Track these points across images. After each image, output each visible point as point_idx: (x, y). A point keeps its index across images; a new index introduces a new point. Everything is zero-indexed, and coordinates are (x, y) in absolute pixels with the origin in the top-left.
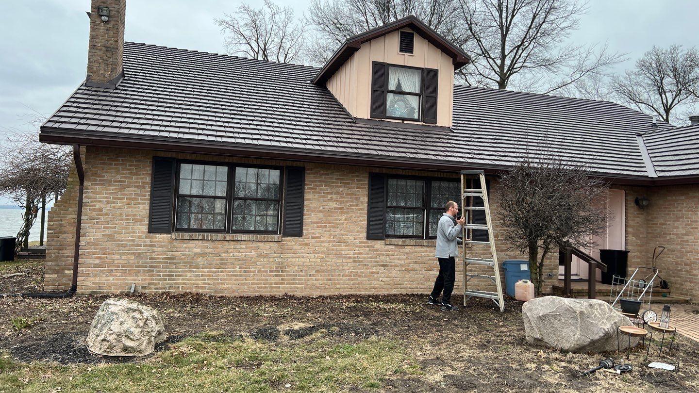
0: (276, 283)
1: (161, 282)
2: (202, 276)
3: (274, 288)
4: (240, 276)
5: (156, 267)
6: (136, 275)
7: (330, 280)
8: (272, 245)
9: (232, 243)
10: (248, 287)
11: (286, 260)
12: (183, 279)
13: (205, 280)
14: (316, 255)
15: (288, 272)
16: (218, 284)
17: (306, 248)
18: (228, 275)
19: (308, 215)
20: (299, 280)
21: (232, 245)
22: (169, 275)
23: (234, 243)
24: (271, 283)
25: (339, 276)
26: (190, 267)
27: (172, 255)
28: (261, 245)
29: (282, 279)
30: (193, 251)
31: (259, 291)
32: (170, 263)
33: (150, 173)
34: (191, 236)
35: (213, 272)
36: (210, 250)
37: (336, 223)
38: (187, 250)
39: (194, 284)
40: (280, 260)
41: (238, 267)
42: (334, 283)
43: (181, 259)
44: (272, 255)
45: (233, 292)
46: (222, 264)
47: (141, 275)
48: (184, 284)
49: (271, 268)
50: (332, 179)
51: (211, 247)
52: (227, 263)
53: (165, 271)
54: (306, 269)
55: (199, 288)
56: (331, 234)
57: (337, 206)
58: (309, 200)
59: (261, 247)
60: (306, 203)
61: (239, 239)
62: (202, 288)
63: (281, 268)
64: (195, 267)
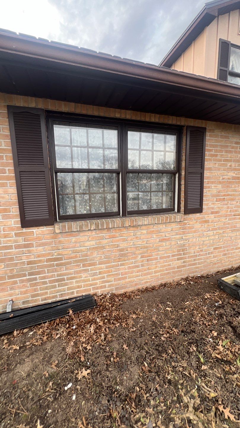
0: (178, 267)
1: (48, 291)
2: (100, 273)
3: (177, 272)
4: (142, 265)
5: (38, 273)
6: (12, 289)
7: (225, 255)
8: (174, 226)
9: (132, 229)
10: (151, 277)
11: (187, 241)
12: (77, 282)
13: (103, 278)
14: (215, 232)
15: (189, 253)
16: (120, 279)
17: (206, 225)
18: (129, 268)
19: (209, 187)
20: (199, 259)
21: (131, 231)
22: (57, 281)
23: (134, 229)
24: (174, 268)
25: (233, 249)
26: (84, 266)
27: (59, 254)
28: (162, 227)
29: (184, 262)
30: (86, 245)
31: (163, 279)
32: (57, 265)
33: (8, 133)
34: (81, 227)
35: (113, 266)
36: (106, 241)
37: (233, 195)
38: (78, 245)
39: (91, 285)
40: (182, 242)
41: (140, 256)
42: (229, 257)
43: (71, 258)
44: (175, 238)
45: (136, 285)
46: (122, 255)
47: (19, 288)
48: (79, 287)
49: (174, 252)
50: (232, 142)
51: (108, 237)
52: (128, 253)
53: (52, 276)
54: (205, 248)
55: (97, 288)
56: (228, 208)
57: (234, 175)
58: (210, 169)
59: (163, 230)
60: (206, 174)
61: (140, 223)
62: (101, 287)
63: (183, 250)
64: (90, 265)
